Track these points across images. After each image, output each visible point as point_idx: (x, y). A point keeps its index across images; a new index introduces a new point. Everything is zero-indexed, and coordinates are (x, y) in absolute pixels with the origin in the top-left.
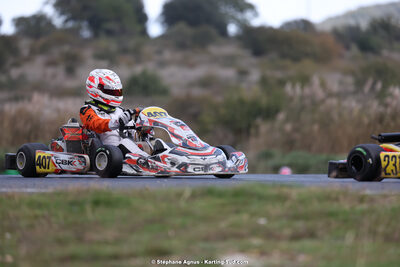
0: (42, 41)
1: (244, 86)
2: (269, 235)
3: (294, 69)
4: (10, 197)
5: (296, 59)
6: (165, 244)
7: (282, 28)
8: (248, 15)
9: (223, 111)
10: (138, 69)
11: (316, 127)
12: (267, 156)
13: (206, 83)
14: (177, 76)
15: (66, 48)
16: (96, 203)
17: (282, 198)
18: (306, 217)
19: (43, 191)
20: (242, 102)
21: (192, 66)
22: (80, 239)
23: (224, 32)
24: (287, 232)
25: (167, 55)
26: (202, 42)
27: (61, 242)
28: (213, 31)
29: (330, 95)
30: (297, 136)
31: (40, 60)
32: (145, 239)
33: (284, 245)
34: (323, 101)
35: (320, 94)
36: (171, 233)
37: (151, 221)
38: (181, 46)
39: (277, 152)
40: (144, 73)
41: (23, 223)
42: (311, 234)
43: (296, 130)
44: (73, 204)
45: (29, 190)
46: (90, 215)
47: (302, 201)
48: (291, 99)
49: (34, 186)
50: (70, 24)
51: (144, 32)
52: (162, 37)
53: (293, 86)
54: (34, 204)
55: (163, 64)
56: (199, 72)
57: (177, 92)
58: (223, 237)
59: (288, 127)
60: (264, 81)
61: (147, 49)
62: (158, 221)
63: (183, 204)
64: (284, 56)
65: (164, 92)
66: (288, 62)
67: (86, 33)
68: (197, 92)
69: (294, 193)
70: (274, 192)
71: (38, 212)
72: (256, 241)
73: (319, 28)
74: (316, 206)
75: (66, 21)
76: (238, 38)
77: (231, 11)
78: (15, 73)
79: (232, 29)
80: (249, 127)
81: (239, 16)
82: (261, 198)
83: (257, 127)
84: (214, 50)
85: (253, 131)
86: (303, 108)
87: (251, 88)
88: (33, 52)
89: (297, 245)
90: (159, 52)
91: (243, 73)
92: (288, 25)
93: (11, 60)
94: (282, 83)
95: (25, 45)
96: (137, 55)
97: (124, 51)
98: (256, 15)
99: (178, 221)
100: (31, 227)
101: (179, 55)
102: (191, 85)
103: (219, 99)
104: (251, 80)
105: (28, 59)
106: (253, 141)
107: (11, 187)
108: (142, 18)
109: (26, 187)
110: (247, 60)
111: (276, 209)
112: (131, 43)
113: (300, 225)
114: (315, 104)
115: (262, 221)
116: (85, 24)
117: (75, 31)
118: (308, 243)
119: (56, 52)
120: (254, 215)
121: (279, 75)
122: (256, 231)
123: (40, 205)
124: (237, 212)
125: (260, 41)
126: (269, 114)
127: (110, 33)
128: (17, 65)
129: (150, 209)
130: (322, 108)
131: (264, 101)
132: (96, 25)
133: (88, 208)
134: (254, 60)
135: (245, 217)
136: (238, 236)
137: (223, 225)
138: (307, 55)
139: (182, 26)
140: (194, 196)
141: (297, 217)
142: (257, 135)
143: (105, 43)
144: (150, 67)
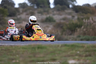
0: (25, 9)
1: (73, 20)
2: (80, 55)
3: (85, 16)
4: (18, 46)
5: (86, 13)
6: (55, 58)
7: (83, 6)
8: (75, 3)
9: (68, 26)
10: (48, 16)
11: (91, 30)
12: (79, 36)
13: (64, 19)
14: (57, 18)
15: (31, 11)
16: (38, 48)
17: (83, 47)
18: (89, 51)
19: (26, 45)
20: (73, 24)
21: (61, 15)
22: (34, 56)
23: (69, 7)
24: (84, 55)
25: (55, 12)
26: (63, 9)
27: (30, 57)
28: (66, 7)
29: (94, 22)
30: (86, 32)
31: (25, 13)
32: (50, 56)
33: (83, 58)
34: (93, 23)
35: (92, 22)
36: (56, 55)
37: (52, 52)
38: (58, 10)
39: (82, 36)
40: (49, 17)
41: (21, 53)
42: (90, 55)
43: (86, 30)
44: (33, 48)
45: (22, 45)
46: (37, 51)
47: (88, 47)
48: (85, 23)
49: (23, 44)
50: (32, 5)
51: (49, 7)
52: (54, 8)
53: (85, 20)
54: (24, 48)
55: (54, 15)
56: (63, 16)
57: (57, 21)
58: (69, 56)
59: (85, 30)
60: (78, 19)
61: (50, 11)
62: (53, 52)
63: (59, 48)
64: (83, 13)
65: (54, 21)
66: (84, 14)
67: (36, 7)
68: (62, 21)
69: (86, 46)
70: (81, 45)
71: (24, 50)
72: (77, 57)
73: (92, 6)
74: (91, 49)
75: (31, 4)
76: (72, 8)
77: (70, 2)
78: (19, 17)
79: (71, 6)
80: (75, 30)
81: (72, 3)
82: (78, 47)
83: (77, 30)
84: (66, 11)
85: (76, 31)
86: (88, 25)
87: (75, 20)
88: (23, 12)
89: (87, 58)
90: (53, 12)
91: (73, 17)
92: (84, 5)
93: (17, 13)
94: (83, 19)
95: (21, 10)
96: (48, 12)
97: (45, 11)
98: (76, 3)
99: (58, 52)
100: (23, 53)
101: (58, 12)
102: (61, 19)
103: (67, 23)
104: (75, 18)
105: (22, 13)
106: (76, 33)
107: (18, 44)
108: (49, 3)
109: (22, 44)
110: (74, 13)
111: (82, 49)
112: (46, 9)
113: (87, 53)
114: (91, 24)
115: (78, 52)
116: (35, 5)
117: (33, 7)
118: (89, 58)
119: (28, 12)
120: (76, 51)
121: (82, 17)
122: (77, 55)
123: (25, 48)
124: (72, 50)
125: (77, 9)
126: (80, 26)
127: (41, 7)
128: (19, 15)
129: (51, 49)
130: (92, 25)
131: (79, 23)
132: (38, 5)
133: (37, 49)
134: (76, 14)
135: (74, 51)
136: (72, 56)
137: (69, 53)
138: (89, 12)
139: (58, 5)
140: (62, 46)
141: (87, 51)
142: (77, 31)
143: (40, 9)
144: (51, 15)
